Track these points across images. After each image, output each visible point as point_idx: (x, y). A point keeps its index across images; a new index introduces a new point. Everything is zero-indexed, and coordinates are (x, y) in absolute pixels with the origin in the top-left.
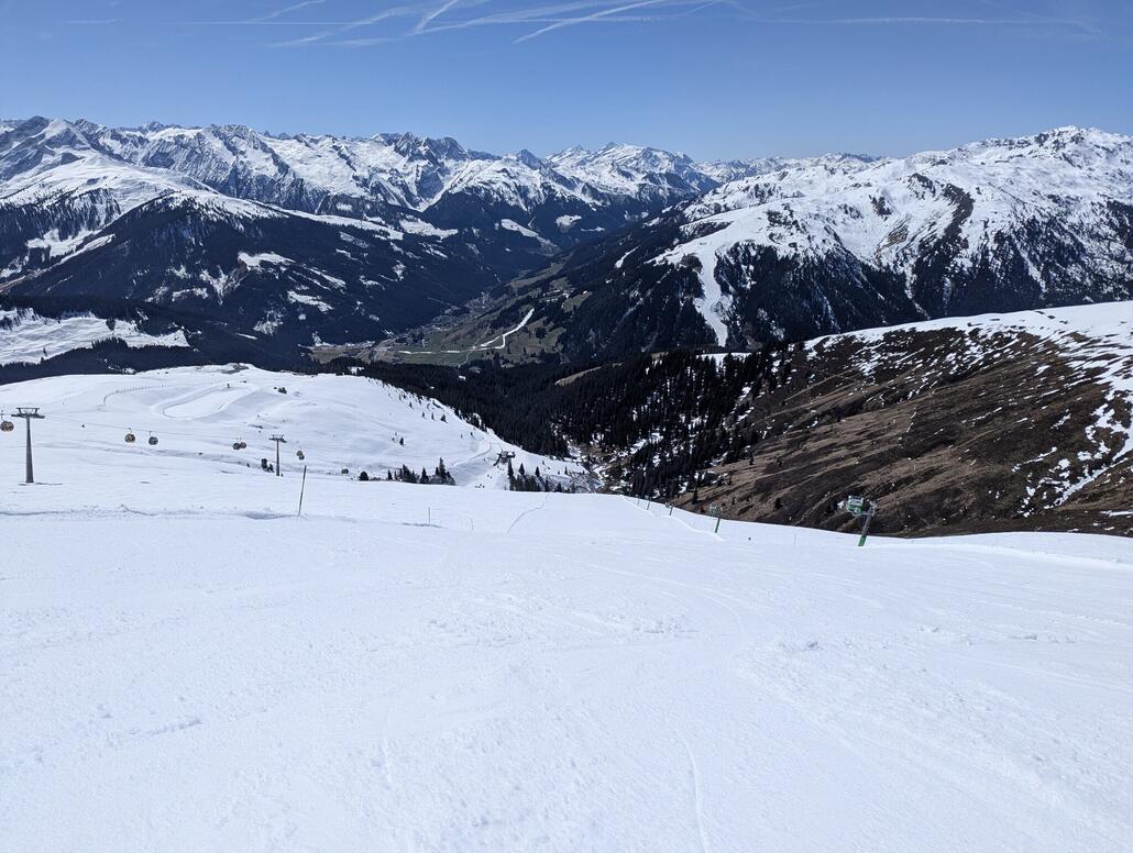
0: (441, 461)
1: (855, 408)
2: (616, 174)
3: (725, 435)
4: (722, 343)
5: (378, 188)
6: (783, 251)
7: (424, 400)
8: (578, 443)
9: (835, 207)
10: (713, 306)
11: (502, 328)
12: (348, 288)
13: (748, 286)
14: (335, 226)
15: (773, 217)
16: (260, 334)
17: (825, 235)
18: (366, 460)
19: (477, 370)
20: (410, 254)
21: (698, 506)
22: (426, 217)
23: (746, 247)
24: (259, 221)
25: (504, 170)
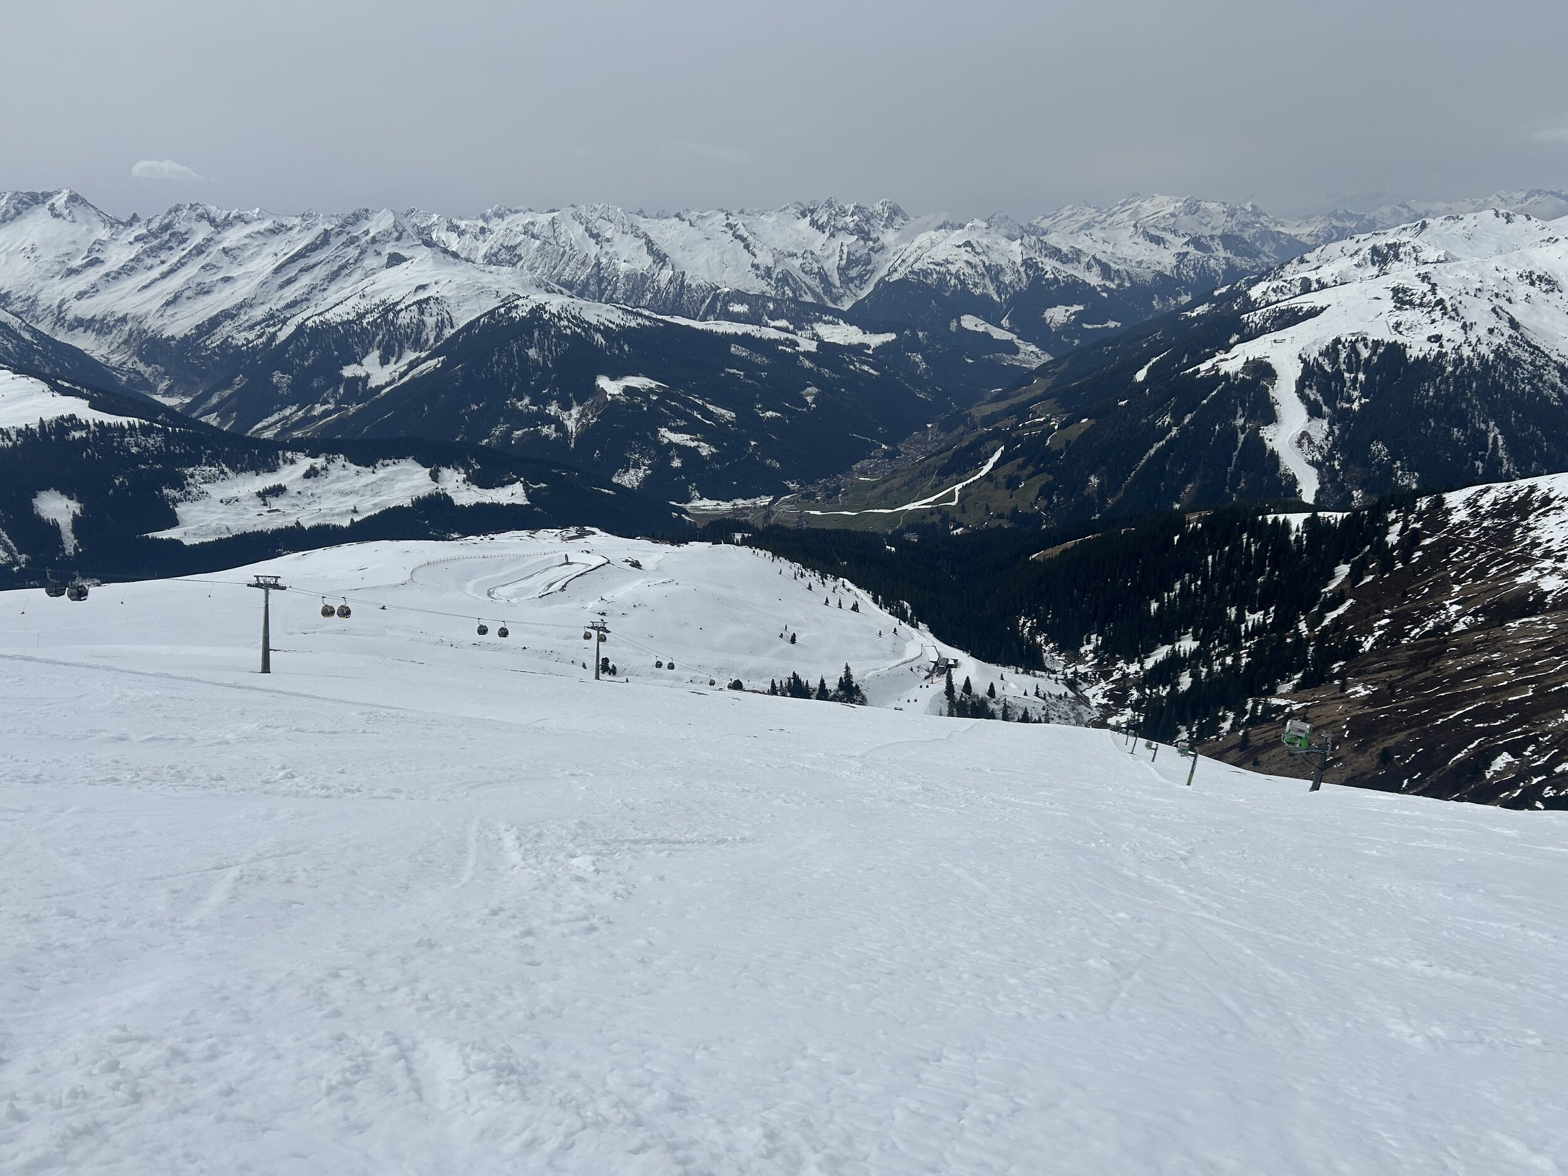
0: (847, 668)
2: (1141, 240)
4: (1308, 497)
5: (785, 279)
6: (1418, 347)
7: (830, 582)
8: (1060, 650)
9: (1512, 275)
10: (1293, 435)
11: (955, 476)
12: (739, 422)
13: (1356, 406)
14: (725, 335)
15: (1401, 298)
16: (619, 488)
17: (1492, 321)
18: (745, 664)
19: (914, 538)
20: (826, 372)
22: (850, 318)
23: (1353, 344)
24: (625, 333)
25: (968, 244)
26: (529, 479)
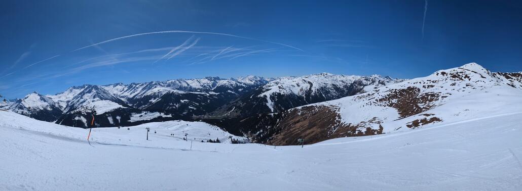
0: (218, 138)
1: (298, 122)
2: (249, 81)
3: (275, 129)
4: (272, 111)
5: (205, 87)
6: (282, 93)
8: (245, 133)
9: (290, 85)
10: (270, 104)
11: (229, 111)
12: (199, 105)
13: (276, 100)
14: (197, 94)
15: (279, 87)
16: (184, 114)
17: (289, 90)
18: (203, 138)
19: (224, 119)
20: (210, 98)
21: (271, 144)
22: (213, 91)
23: (275, 93)
24: (184, 94)
25: (228, 82)
26: (172, 114)
